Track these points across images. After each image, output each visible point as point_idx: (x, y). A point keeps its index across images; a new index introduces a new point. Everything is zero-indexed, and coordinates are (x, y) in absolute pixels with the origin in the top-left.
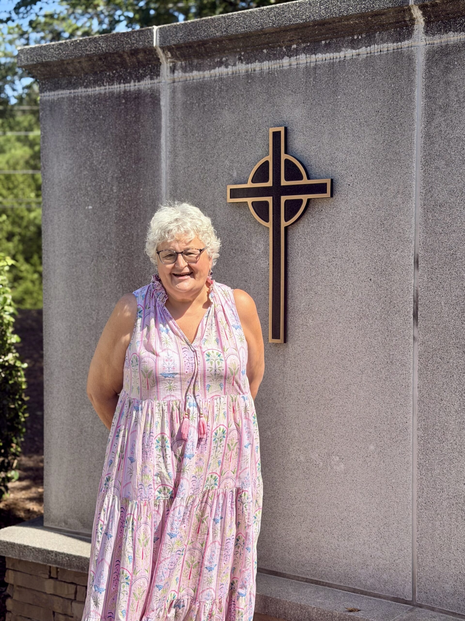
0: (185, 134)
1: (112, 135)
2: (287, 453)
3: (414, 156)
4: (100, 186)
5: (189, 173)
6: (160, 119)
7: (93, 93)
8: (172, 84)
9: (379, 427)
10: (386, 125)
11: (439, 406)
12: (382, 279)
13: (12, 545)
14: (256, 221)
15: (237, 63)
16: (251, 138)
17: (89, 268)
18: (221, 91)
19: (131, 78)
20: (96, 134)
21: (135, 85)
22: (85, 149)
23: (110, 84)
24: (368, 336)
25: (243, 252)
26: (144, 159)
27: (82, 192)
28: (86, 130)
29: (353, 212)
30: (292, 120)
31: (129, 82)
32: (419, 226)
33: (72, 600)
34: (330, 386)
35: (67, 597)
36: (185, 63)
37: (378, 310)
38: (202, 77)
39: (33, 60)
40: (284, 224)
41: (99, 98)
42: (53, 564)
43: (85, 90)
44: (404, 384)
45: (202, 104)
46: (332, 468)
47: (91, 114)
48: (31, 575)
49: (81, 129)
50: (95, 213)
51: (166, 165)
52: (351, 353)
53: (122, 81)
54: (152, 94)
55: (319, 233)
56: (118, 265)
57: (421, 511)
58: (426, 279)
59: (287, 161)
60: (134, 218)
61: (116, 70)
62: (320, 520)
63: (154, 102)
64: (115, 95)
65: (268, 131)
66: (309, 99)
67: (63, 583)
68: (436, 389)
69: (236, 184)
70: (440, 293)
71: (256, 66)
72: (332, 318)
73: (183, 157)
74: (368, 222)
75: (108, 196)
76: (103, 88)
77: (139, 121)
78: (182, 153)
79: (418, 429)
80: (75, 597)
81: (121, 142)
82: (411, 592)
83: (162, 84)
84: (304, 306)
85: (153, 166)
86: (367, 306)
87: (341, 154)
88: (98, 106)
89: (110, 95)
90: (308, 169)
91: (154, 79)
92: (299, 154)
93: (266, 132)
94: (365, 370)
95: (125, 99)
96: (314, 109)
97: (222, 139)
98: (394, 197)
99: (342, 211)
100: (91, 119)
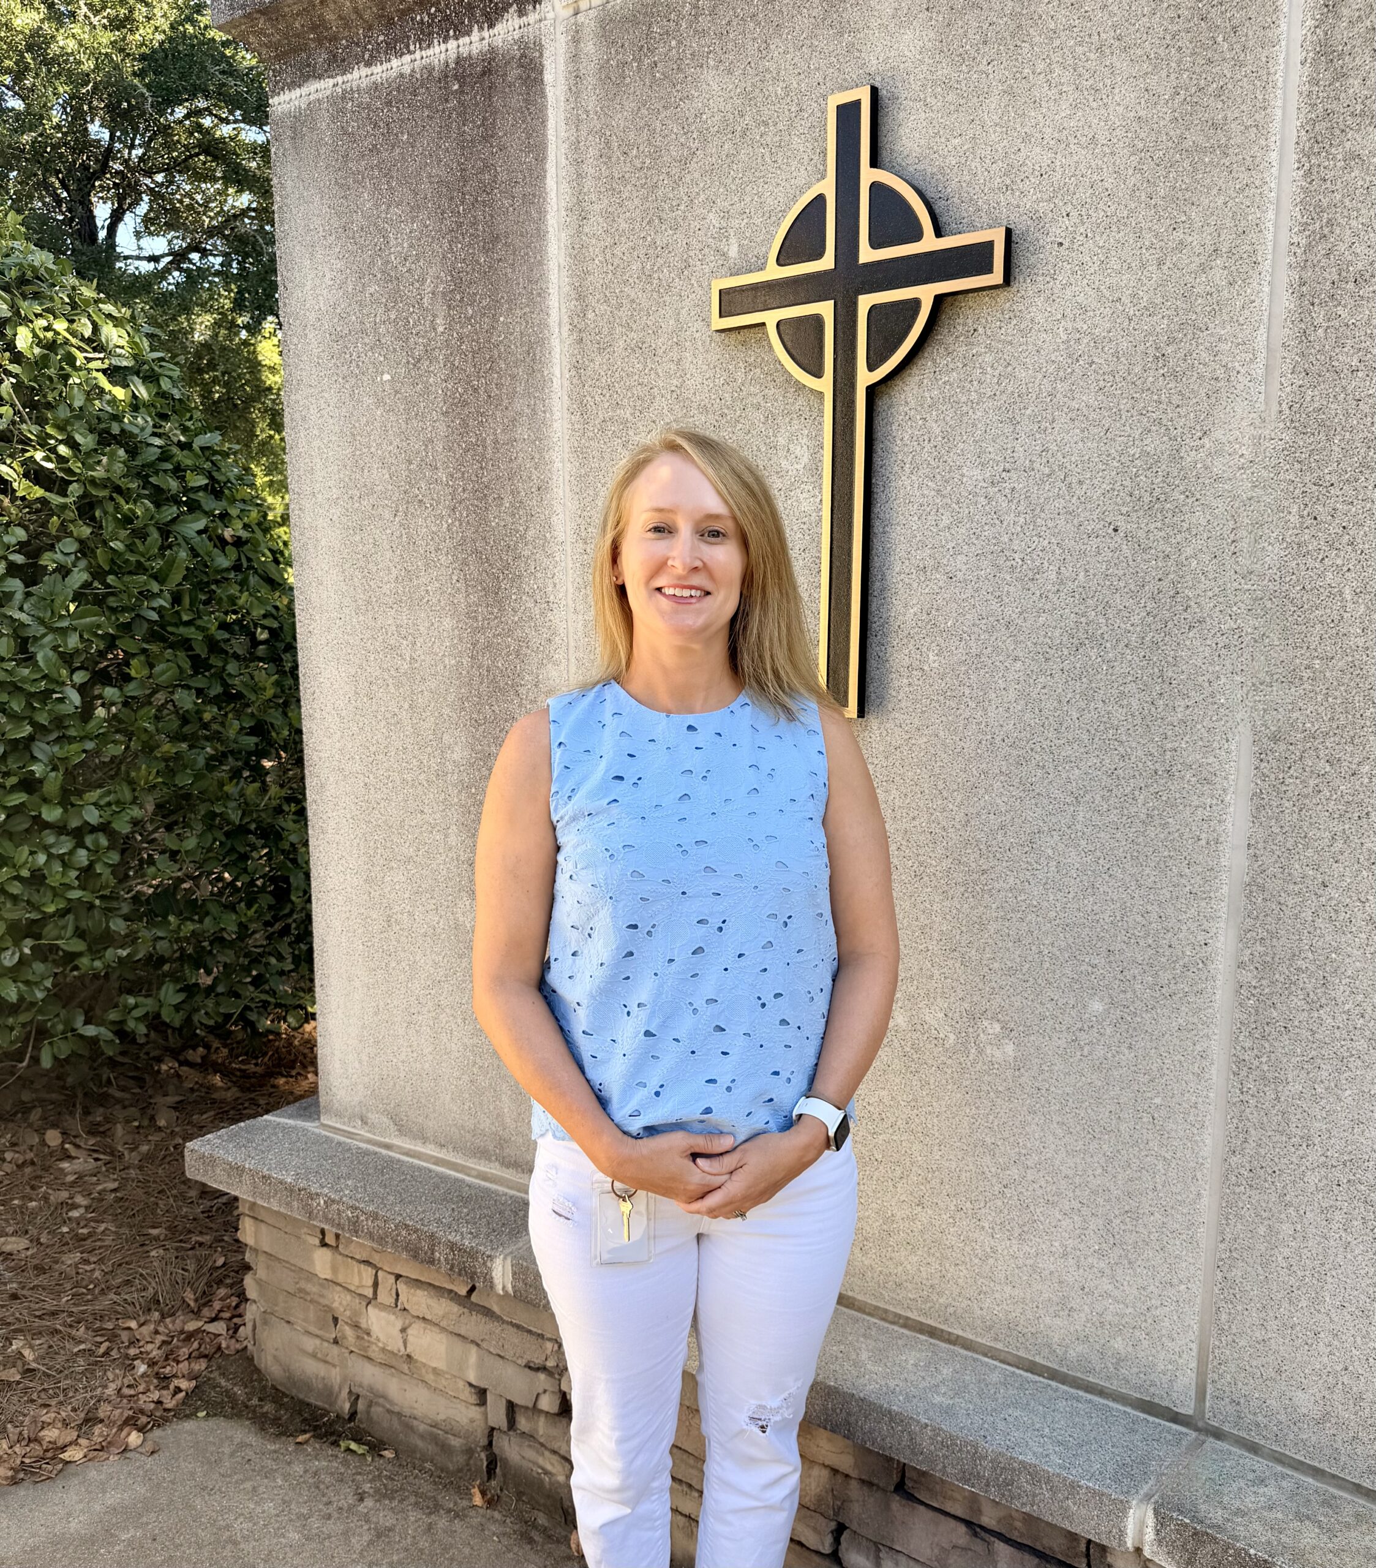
0: (604, 156)
1: (431, 183)
3: (1275, 126)
4: (407, 320)
5: (616, 262)
6: (544, 122)
7: (384, 75)
8: (573, 20)
9: (1122, 952)
10: (1184, 41)
11: (1313, 903)
12: (1152, 527)
14: (789, 378)
16: (778, 138)
19: (473, 19)
20: (394, 184)
21: (482, 39)
22: (372, 228)
23: (424, 45)
24: (1099, 697)
26: (507, 237)
27: (367, 340)
28: (372, 178)
29: (1070, 325)
30: (893, 68)
31: (468, 33)
32: (1280, 352)
33: (367, 1300)
34: (980, 835)
35: (359, 1291)
37: (1135, 619)
40: (865, 378)
41: (398, 89)
43: (368, 71)
44: (1203, 836)
45: (646, 61)
46: (981, 1051)
47: (383, 134)
49: (360, 177)
50: (397, 392)
51: (560, 248)
52: (1045, 744)
53: (451, 33)
54: (522, 56)
55: (964, 399)
56: (453, 523)
57: (1237, 1190)
58: (1294, 519)
59: (875, 187)
60: (485, 396)
61: (437, 4)
63: (529, 77)
64: (436, 74)
65: (824, 108)
67: (349, 1260)
68: (1309, 853)
69: (733, 274)
70: (1339, 562)
72: (996, 648)
73: (601, 220)
74: (1116, 355)
75: (425, 346)
76: (407, 58)
77: (492, 137)
78: (597, 207)
79: (1241, 965)
80: (375, 1293)
82: (1193, 1393)
83: (548, 23)
84: (915, 614)
85: (527, 254)
86: (1100, 608)
87: (1038, 150)
88: (398, 108)
89: (425, 76)
90: (937, 212)
91: (526, 14)
92: (911, 169)
93: (819, 115)
94: (1086, 792)
95: (459, 81)
96: (960, 23)
97: (698, 153)
98: (1203, 268)
99: (1036, 327)
100: (382, 146)
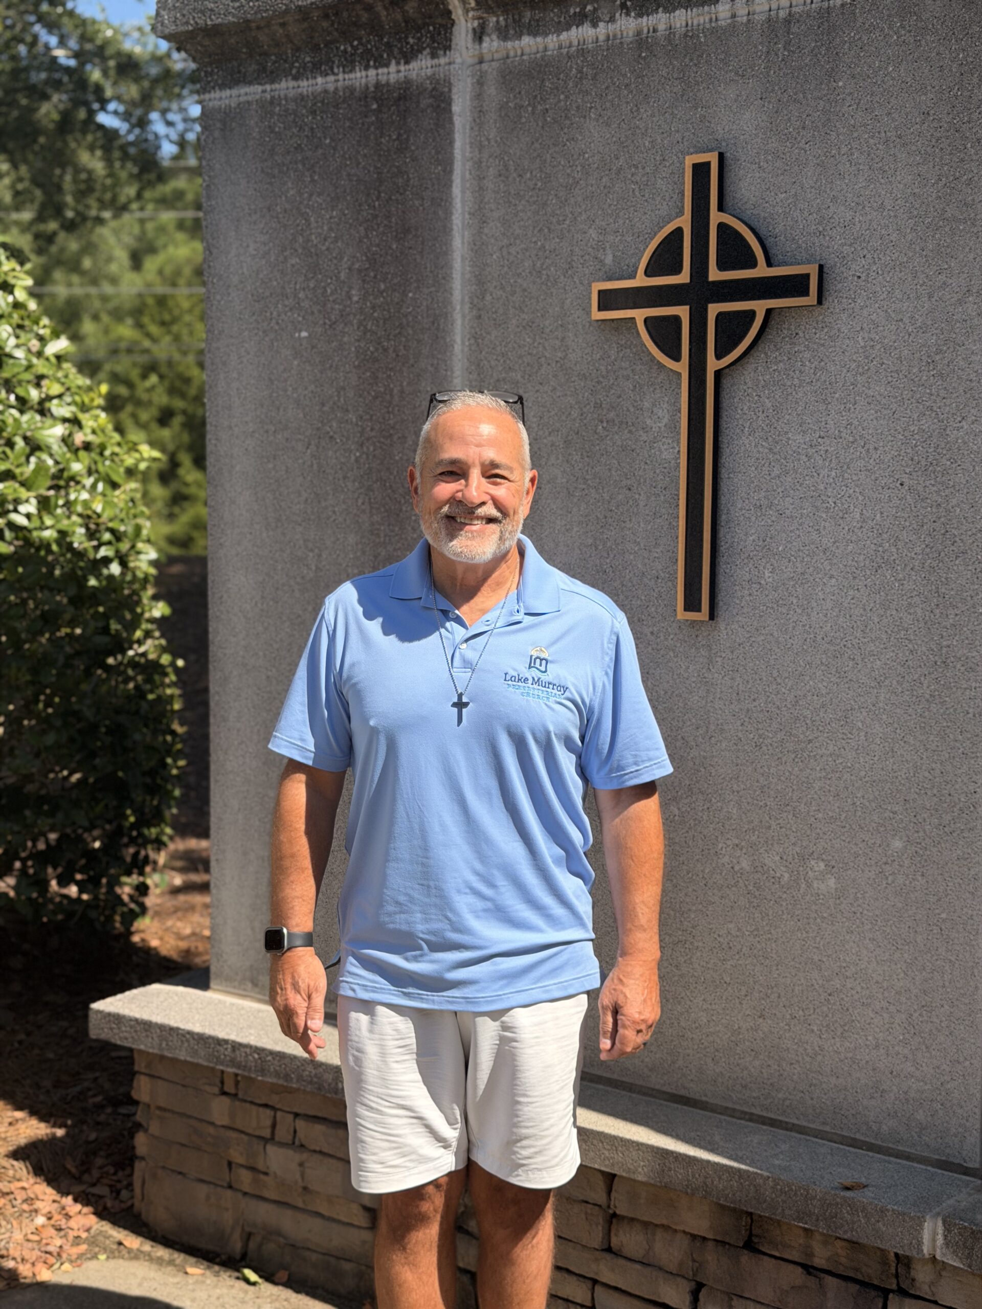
0: (503, 174)
1: (351, 180)
2: (712, 852)
4: (325, 288)
5: (511, 258)
6: (452, 143)
7: (310, 89)
8: (478, 67)
9: (914, 800)
10: (945, 143)
12: (928, 483)
13: (147, 1026)
14: (653, 359)
15: (617, 15)
16: (645, 179)
17: (300, 461)
18: (581, 78)
19: (391, 55)
20: (316, 178)
21: (399, 71)
22: (294, 211)
23: (347, 70)
24: (893, 606)
25: (624, 426)
26: (417, 230)
27: (286, 303)
28: (296, 171)
29: (866, 335)
30: (735, 138)
31: (387, 65)
33: (265, 1141)
34: (807, 713)
35: (257, 1133)
36: (506, 20)
37: (918, 550)
38: (541, 48)
39: (187, 23)
40: (713, 364)
41: (322, 102)
42: (227, 1066)
43: (294, 83)
44: (971, 710)
45: (539, 107)
46: (809, 886)
47: (307, 136)
48: (184, 1086)
49: (285, 169)
50: (313, 347)
51: (463, 243)
52: (855, 641)
53: (372, 63)
54: (434, 89)
55: (789, 383)
56: (360, 456)
59: (722, 227)
60: (394, 355)
61: (360, 39)
62: (782, 994)
63: (439, 106)
64: (357, 94)
65: (682, 163)
66: (773, 90)
67: (248, 1105)
69: (610, 279)
71: (659, 20)
72: (816, 568)
73: (499, 225)
74: (900, 359)
75: (341, 311)
76: (331, 78)
77: (406, 149)
78: (496, 215)
80: (273, 1133)
81: (368, 195)
82: (978, 1150)
83: (457, 66)
84: (754, 541)
85: (434, 245)
86: (892, 541)
87: (843, 208)
88: (322, 118)
89: (347, 94)
90: (768, 245)
91: (438, 57)
92: (748, 212)
93: (678, 165)
94: (886, 678)
95: (377, 102)
96: (785, 112)
97: (582, 182)
98: (960, 302)
99: (842, 335)
100: (306, 145)
